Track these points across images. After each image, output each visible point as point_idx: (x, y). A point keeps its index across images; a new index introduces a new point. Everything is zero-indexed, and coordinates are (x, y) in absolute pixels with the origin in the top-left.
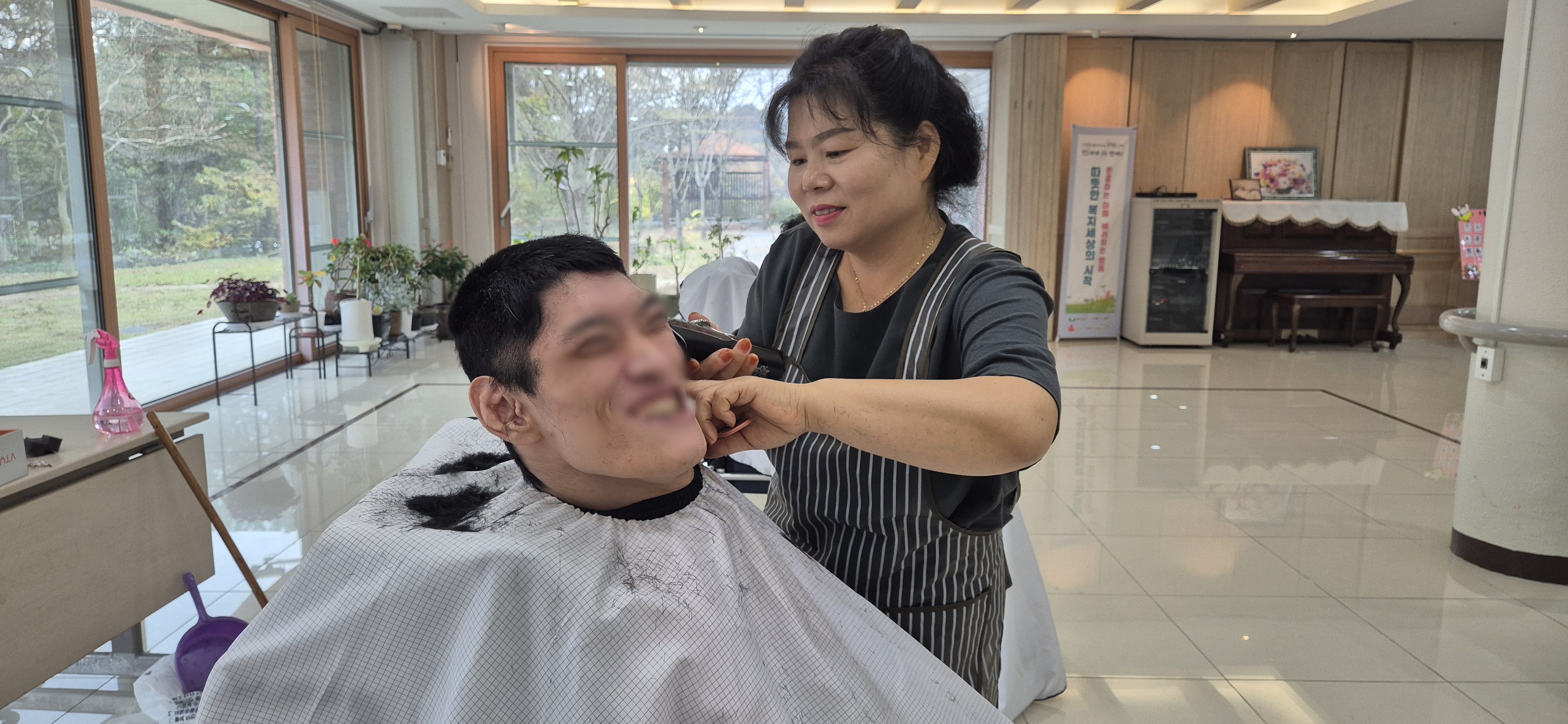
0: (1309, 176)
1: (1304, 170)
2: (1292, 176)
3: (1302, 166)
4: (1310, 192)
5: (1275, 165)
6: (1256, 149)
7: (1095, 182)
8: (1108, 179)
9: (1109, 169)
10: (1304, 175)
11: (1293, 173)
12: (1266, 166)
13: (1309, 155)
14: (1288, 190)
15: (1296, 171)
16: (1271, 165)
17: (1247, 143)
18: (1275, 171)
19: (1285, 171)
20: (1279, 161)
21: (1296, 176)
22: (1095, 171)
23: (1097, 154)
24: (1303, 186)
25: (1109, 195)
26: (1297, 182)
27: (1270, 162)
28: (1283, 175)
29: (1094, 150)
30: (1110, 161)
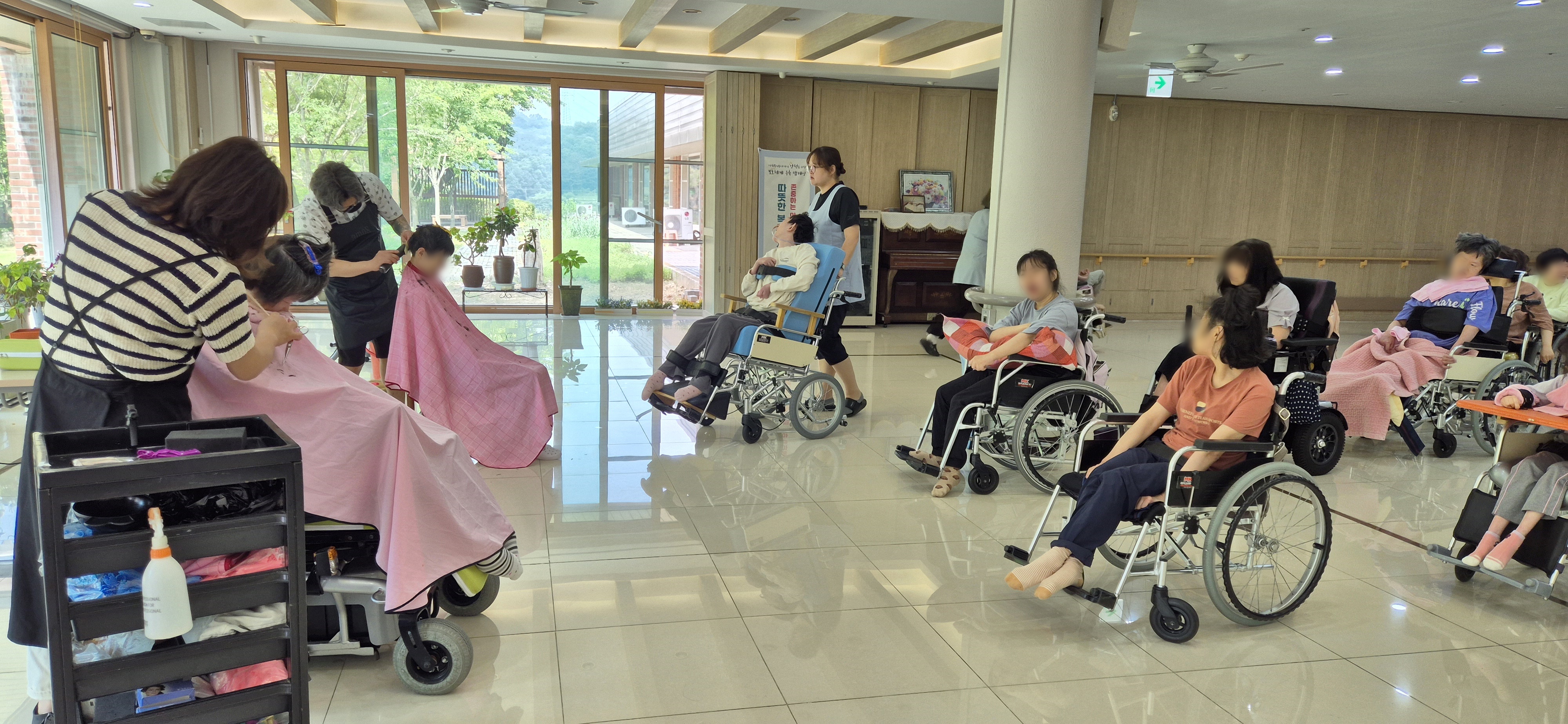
0: (946, 194)
1: (942, 189)
2: (934, 194)
3: (941, 186)
4: (947, 207)
5: (921, 184)
6: (907, 172)
7: (782, 196)
8: (793, 193)
9: (794, 186)
10: (942, 193)
11: (935, 191)
12: (914, 185)
13: (946, 177)
14: (931, 205)
15: (936, 189)
16: (918, 185)
17: (901, 167)
18: (921, 189)
19: (929, 189)
20: (924, 182)
21: (937, 194)
22: (781, 187)
23: (782, 173)
24: (942, 201)
25: (794, 206)
26: (937, 198)
27: (917, 182)
28: (928, 192)
29: (780, 169)
30: (794, 179)
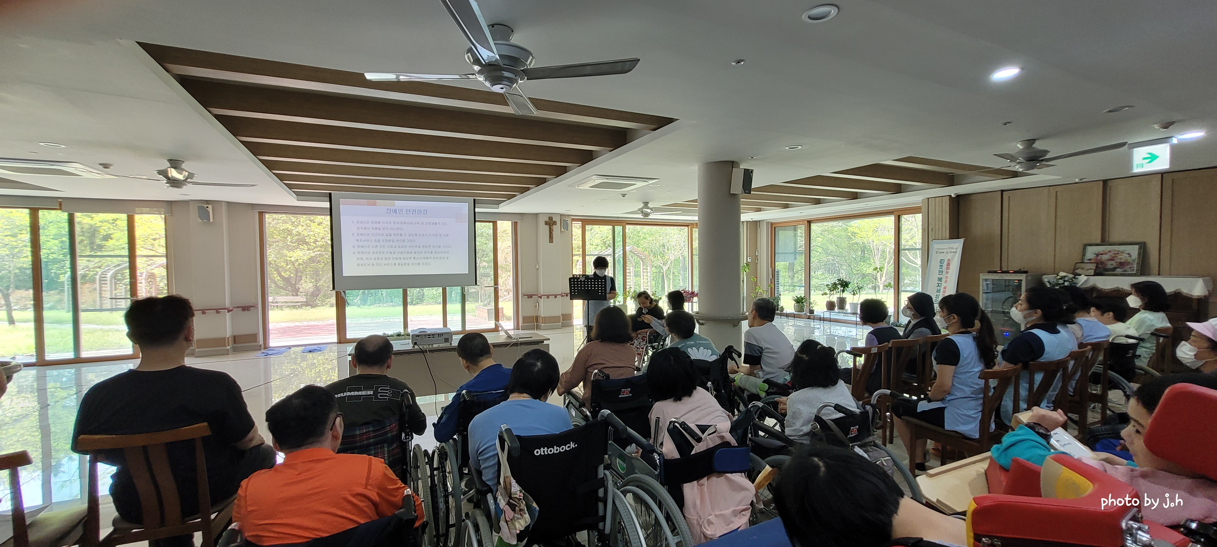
0: (1134, 260)
1: (1130, 256)
2: (1119, 261)
3: (1129, 254)
4: (1133, 270)
5: (1105, 254)
6: (1091, 245)
7: (941, 266)
8: (948, 265)
9: (949, 260)
10: (1129, 260)
11: (1120, 259)
12: (1097, 255)
13: (1136, 247)
14: (1115, 269)
15: (1123, 257)
16: (1102, 254)
17: (1085, 242)
18: (1105, 257)
19: (1113, 257)
20: (1110, 251)
21: (1123, 261)
22: (942, 261)
23: (943, 253)
24: (1128, 266)
25: (948, 272)
26: (1122, 264)
27: (1102, 252)
28: (1112, 260)
29: (942, 251)
30: (949, 256)
